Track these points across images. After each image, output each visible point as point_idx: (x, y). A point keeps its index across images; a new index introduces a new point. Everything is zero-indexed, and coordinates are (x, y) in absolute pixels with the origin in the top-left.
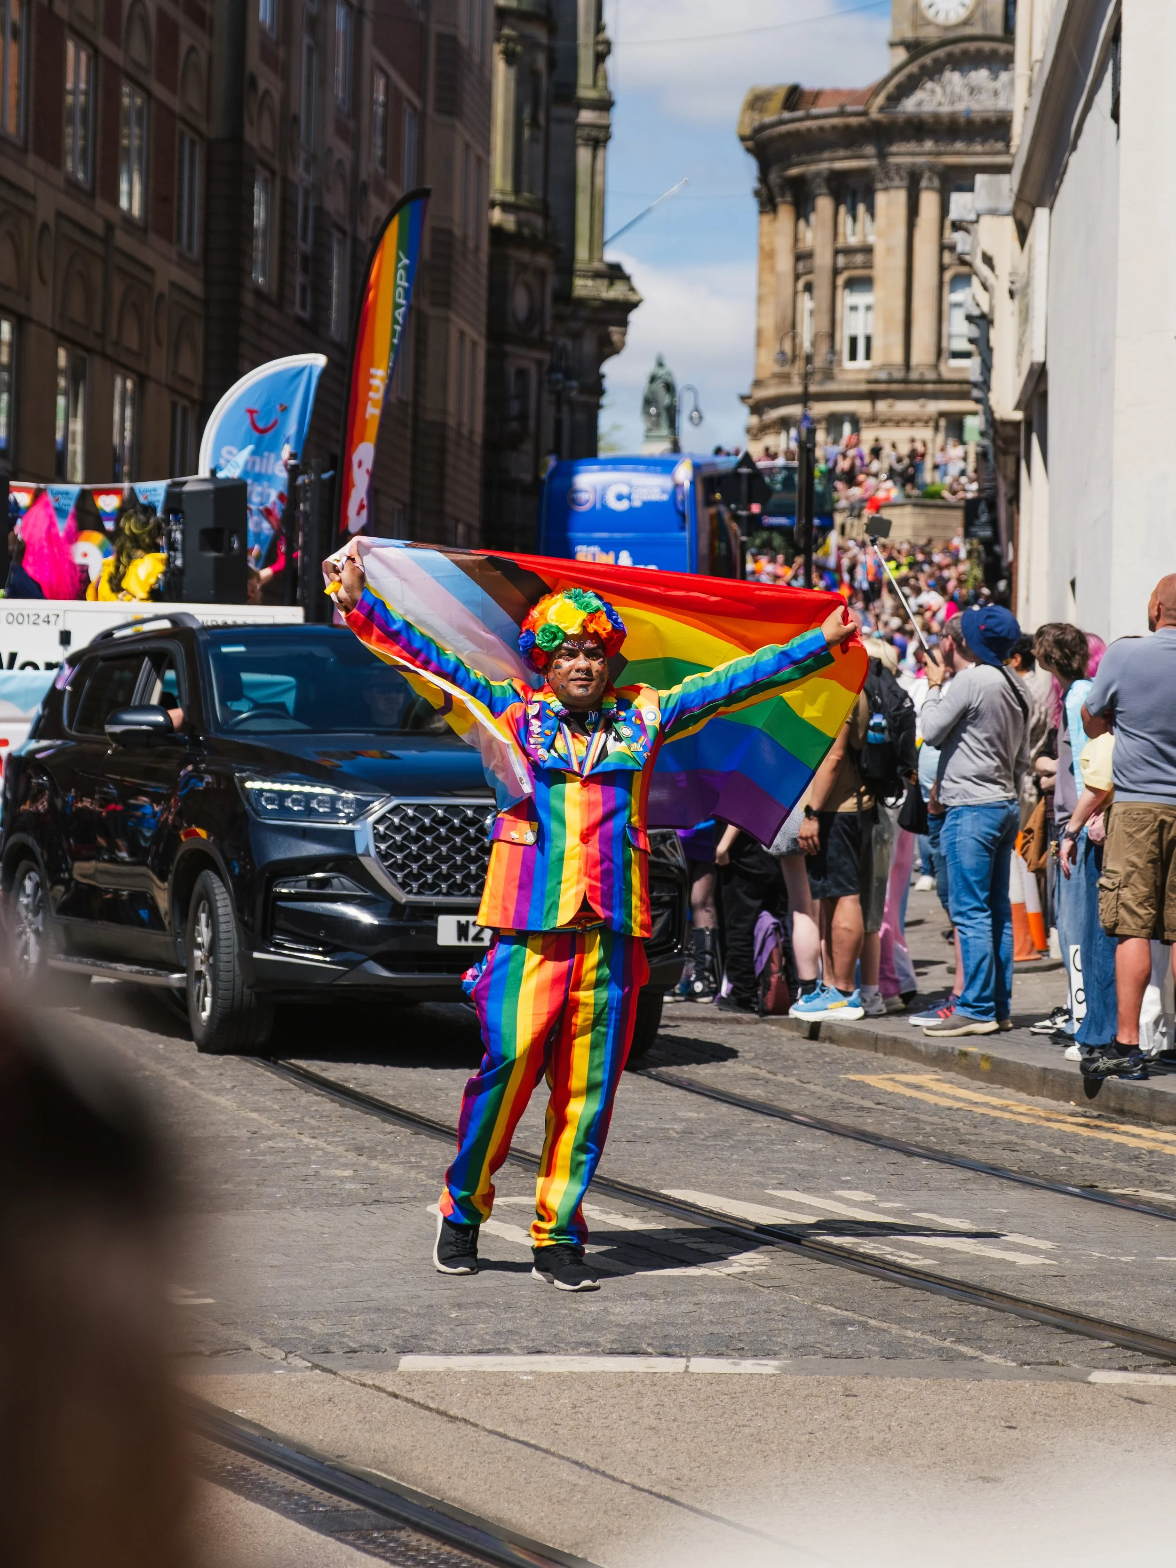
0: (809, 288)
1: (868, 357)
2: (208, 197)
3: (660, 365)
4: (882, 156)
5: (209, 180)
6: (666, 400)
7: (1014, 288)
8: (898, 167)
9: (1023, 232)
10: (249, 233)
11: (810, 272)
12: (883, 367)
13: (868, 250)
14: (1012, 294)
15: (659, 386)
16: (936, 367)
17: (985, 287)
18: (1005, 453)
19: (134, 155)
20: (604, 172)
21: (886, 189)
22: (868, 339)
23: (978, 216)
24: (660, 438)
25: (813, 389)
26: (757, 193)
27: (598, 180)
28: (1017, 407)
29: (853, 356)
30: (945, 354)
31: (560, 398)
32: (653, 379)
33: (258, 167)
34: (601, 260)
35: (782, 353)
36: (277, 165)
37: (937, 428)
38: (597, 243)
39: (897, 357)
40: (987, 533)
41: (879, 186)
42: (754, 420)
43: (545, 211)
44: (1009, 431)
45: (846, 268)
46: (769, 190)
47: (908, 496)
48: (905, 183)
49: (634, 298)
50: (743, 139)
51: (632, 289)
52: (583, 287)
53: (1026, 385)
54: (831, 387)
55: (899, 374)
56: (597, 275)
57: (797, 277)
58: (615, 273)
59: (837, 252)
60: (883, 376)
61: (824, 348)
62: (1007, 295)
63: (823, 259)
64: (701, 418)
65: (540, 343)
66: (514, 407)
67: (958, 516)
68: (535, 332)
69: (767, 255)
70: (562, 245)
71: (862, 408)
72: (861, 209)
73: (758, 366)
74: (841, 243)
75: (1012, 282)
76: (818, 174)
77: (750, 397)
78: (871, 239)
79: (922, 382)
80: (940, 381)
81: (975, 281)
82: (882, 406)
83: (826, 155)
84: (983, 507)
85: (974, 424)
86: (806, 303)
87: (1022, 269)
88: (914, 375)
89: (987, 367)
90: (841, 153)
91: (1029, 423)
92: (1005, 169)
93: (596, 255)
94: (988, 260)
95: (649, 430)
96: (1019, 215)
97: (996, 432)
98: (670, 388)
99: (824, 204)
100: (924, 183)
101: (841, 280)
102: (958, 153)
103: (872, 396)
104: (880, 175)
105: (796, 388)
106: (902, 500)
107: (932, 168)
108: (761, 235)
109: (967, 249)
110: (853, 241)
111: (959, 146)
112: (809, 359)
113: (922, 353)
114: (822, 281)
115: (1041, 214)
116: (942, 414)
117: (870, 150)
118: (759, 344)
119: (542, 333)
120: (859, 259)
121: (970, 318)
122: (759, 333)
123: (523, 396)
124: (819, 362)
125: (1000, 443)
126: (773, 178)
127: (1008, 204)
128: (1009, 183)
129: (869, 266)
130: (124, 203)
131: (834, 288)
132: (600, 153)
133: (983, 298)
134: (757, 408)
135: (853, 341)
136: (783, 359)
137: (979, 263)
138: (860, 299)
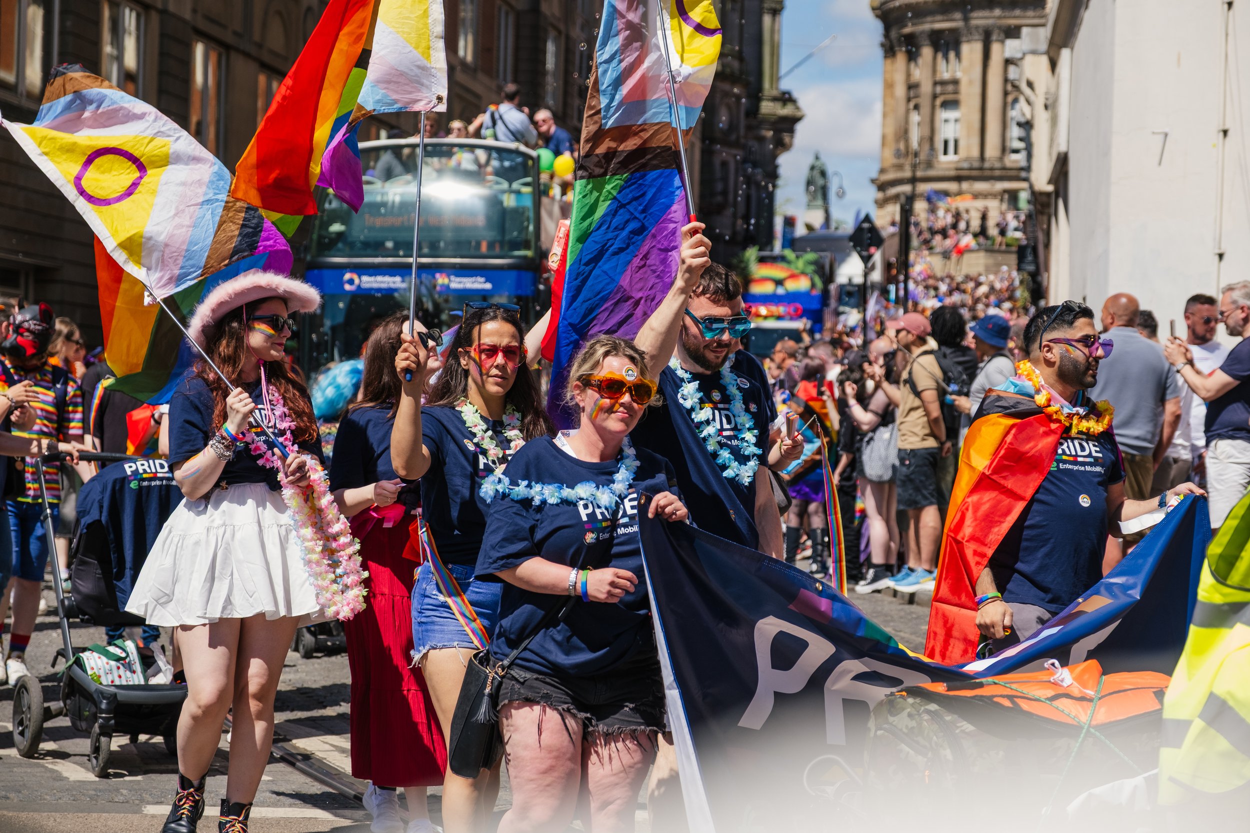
0: (916, 107)
1: (956, 152)
2: (517, 49)
3: (817, 158)
4: (966, 19)
5: (517, 37)
6: (820, 182)
7: (1049, 103)
8: (977, 27)
9: (1053, 64)
10: (544, 73)
11: (917, 97)
12: (967, 159)
13: (955, 82)
14: (1046, 107)
15: (816, 173)
16: (1001, 159)
17: (1029, 102)
18: (1042, 213)
19: (468, 23)
20: (779, 31)
21: (968, 41)
22: (956, 142)
23: (1024, 54)
24: (816, 207)
25: (919, 174)
26: (883, 45)
27: (776, 37)
28: (1050, 182)
29: (945, 153)
30: (1008, 151)
31: (749, 180)
32: (812, 168)
33: (550, 29)
34: (777, 89)
35: (898, 150)
36: (562, 27)
37: (1002, 200)
38: (776, 78)
39: (975, 152)
40: (1031, 268)
41: (964, 39)
42: (880, 195)
43: (740, 57)
44: (1044, 199)
45: (942, 94)
46: (891, 41)
47: (979, 244)
48: (982, 37)
49: (799, 114)
50: (874, 9)
51: (798, 108)
52: (767, 107)
53: (1055, 166)
54: (931, 173)
55: (976, 164)
56: (775, 99)
57: (909, 100)
58: (786, 98)
59: (935, 83)
60: (966, 165)
61: (926, 147)
62: (1043, 107)
63: (926, 88)
64: (844, 193)
65: (736, 144)
66: (719, 187)
67: (1013, 259)
68: (733, 137)
69: (889, 86)
70: (752, 79)
71: (952, 186)
72: (952, 55)
73: (882, 160)
74: (938, 78)
75: (1047, 99)
76: (922, 32)
77: (876, 180)
78: (959, 75)
79: (992, 169)
80: (1004, 168)
81: (1022, 100)
82: (965, 185)
83: (929, 19)
84: (1029, 250)
85: (1024, 196)
86: (915, 118)
87: (1053, 90)
88: (987, 165)
89: (1029, 156)
90: (939, 17)
91: (1057, 193)
92: (1043, 25)
93: (774, 86)
94: (1030, 84)
95: (810, 201)
96: (1051, 54)
97: (1036, 199)
98: (823, 174)
99: (927, 52)
100: (994, 37)
101: (938, 102)
102: (1015, 17)
103: (958, 179)
104: (965, 32)
105: (907, 174)
106: (977, 247)
107: (1000, 28)
108: (885, 72)
109: (1017, 77)
110: (946, 76)
111: (1017, 12)
112: (916, 155)
113: (992, 150)
114: (925, 102)
115: (1065, 53)
116: (1005, 191)
117: (958, 15)
118: (884, 144)
119: (738, 138)
120: (950, 88)
121: (1019, 124)
122: (884, 137)
123: (725, 179)
124: (923, 156)
125: (1039, 207)
126: (894, 34)
127: (1043, 46)
128: (1044, 34)
129: (956, 92)
130: (461, 53)
131: (933, 107)
132: (777, 19)
133: (1027, 110)
134: (882, 187)
135: (946, 143)
136: (898, 154)
137: (1024, 86)
138: (951, 114)
